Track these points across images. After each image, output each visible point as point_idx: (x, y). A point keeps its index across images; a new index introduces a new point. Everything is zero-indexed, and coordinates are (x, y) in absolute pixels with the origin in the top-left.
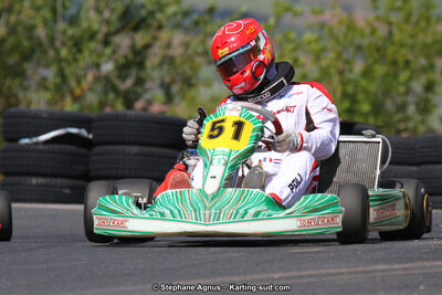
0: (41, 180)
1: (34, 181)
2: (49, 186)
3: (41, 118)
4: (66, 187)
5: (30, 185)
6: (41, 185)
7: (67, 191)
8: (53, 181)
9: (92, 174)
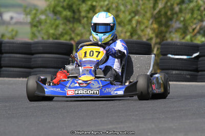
0: (177, 72)
1: (174, 72)
2: (181, 74)
3: (177, 45)
4: (188, 75)
5: (172, 74)
6: (177, 74)
7: (189, 76)
8: (182, 72)
9: (199, 69)
